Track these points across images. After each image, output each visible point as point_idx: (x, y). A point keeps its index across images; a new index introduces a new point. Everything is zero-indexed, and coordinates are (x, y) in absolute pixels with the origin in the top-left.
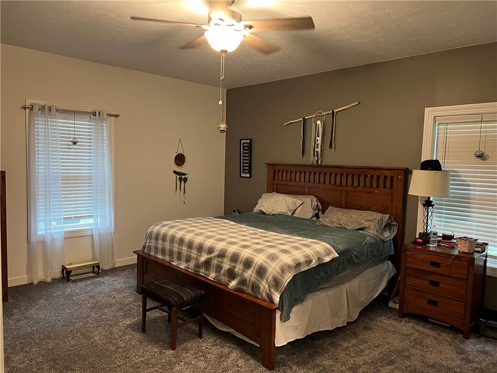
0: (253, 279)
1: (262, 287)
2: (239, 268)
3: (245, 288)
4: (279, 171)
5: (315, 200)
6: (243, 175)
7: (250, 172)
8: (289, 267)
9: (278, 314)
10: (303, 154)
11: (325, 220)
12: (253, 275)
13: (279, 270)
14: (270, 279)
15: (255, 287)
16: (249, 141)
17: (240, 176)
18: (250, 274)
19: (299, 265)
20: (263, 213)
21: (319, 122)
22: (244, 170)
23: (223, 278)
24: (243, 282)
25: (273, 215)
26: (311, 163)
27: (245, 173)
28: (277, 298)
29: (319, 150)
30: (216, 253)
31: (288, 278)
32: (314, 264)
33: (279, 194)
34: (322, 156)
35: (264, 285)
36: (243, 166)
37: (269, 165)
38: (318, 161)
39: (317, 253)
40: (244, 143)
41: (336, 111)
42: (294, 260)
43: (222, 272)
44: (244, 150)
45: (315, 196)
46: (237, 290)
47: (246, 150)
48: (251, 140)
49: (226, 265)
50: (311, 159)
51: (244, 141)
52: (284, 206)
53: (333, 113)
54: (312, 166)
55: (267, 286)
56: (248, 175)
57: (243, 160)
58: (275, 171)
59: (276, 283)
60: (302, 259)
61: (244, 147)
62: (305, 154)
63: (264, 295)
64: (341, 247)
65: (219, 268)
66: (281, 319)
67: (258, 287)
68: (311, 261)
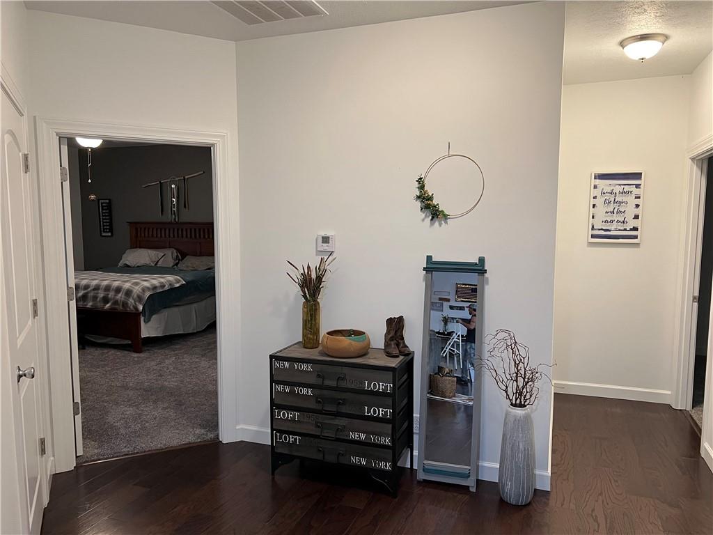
0: (123, 299)
1: (129, 303)
2: (111, 294)
3: (117, 307)
4: (141, 229)
5: (175, 251)
6: (104, 234)
7: (111, 230)
8: (148, 288)
9: (142, 319)
10: (162, 214)
11: (182, 266)
12: (123, 296)
13: (141, 291)
14: (135, 296)
15: (125, 304)
16: (107, 201)
17: (101, 235)
18: (120, 296)
19: (155, 288)
20: (128, 266)
21: (173, 186)
22: (104, 229)
23: (99, 304)
24: (116, 302)
25: (138, 266)
26: (169, 221)
27: (107, 232)
28: (141, 308)
29: (175, 209)
30: (91, 288)
31: (147, 294)
32: (167, 287)
33: (143, 249)
34: (178, 215)
35: (131, 301)
36: (104, 226)
37: (130, 223)
38: (175, 219)
39: (169, 281)
40: (102, 203)
41: (186, 177)
42: (152, 285)
43: (98, 299)
44: (103, 209)
45: (175, 249)
46: (111, 308)
47: (106, 210)
48: (110, 200)
49: (101, 295)
50: (169, 217)
51: (103, 201)
52: (148, 259)
53: (184, 179)
54: (170, 223)
55: (133, 301)
56: (110, 234)
57: (103, 219)
58: (137, 229)
59: (140, 298)
60: (158, 285)
61: (102, 206)
62: (164, 212)
63: (132, 307)
64: (189, 279)
65: (95, 298)
66: (144, 321)
67: (127, 304)
68: (165, 286)
